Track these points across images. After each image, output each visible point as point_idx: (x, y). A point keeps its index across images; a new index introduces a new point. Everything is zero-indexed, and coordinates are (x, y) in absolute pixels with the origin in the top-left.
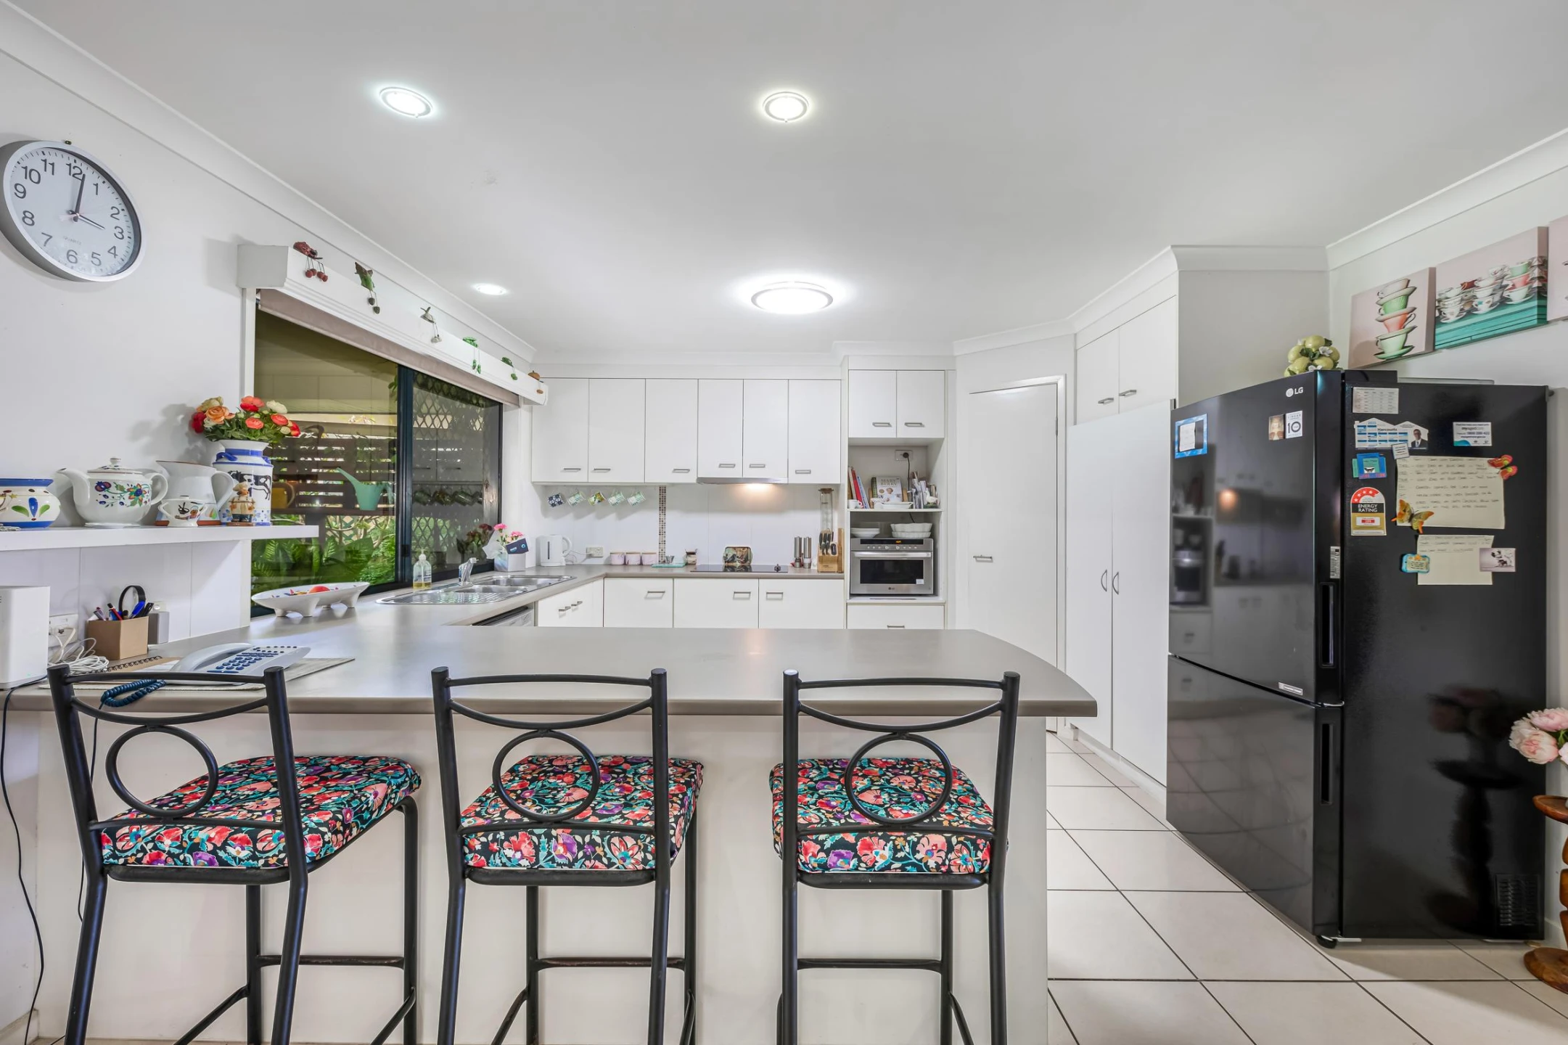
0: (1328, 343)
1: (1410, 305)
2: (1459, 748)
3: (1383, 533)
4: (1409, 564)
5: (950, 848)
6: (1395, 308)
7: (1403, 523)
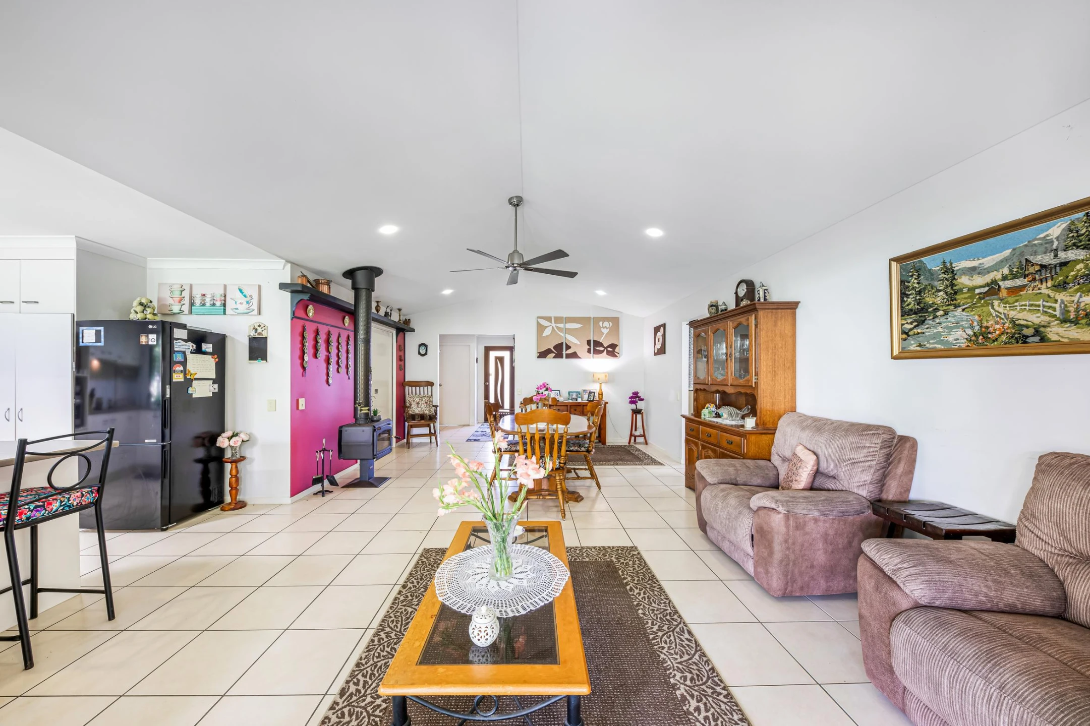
0: (151, 302)
1: (183, 295)
2: (200, 453)
3: (183, 380)
4: (190, 391)
5: (83, 496)
6: (177, 294)
7: (188, 377)
